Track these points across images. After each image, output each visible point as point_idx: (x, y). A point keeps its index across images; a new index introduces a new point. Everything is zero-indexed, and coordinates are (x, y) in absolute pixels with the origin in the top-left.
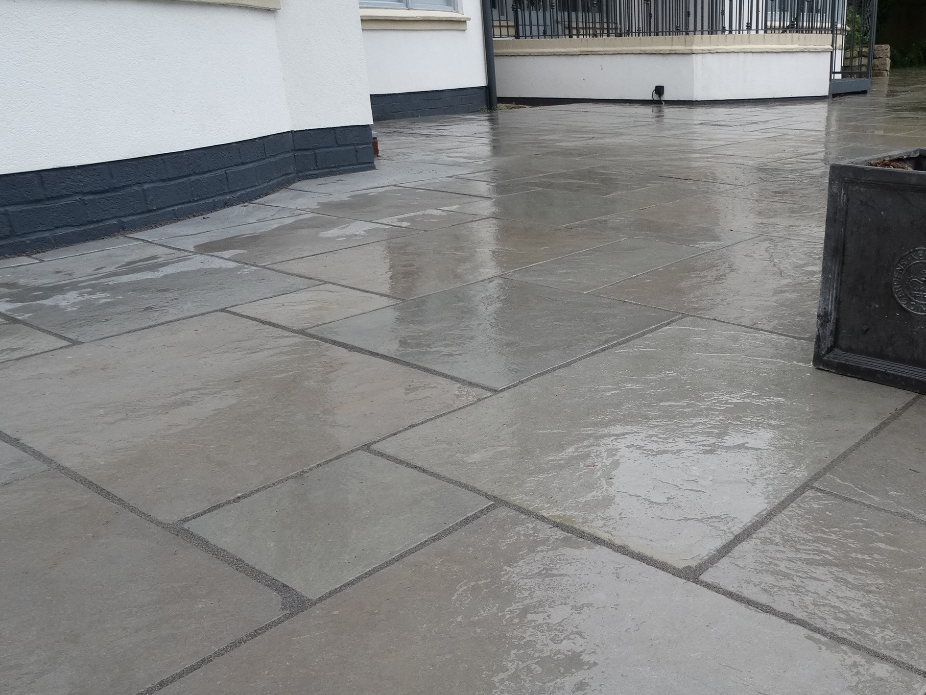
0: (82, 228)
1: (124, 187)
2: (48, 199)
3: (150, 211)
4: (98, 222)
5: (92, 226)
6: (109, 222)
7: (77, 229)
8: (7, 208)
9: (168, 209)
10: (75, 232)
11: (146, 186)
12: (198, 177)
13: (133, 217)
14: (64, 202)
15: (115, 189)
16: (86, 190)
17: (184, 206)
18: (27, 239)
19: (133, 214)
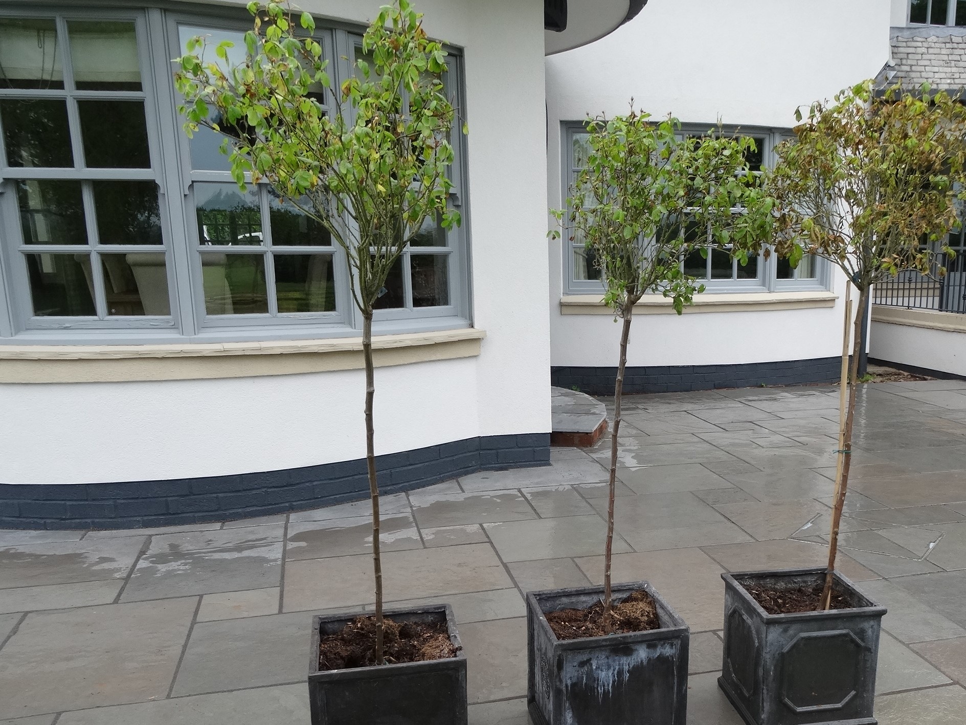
0: (263, 508)
1: (298, 484)
2: (244, 490)
3: (317, 498)
4: (275, 504)
5: (270, 507)
6: (283, 505)
7: (260, 508)
8: (219, 494)
9: (332, 497)
10: (259, 510)
11: (315, 483)
12: (361, 476)
13: (301, 502)
14: (254, 492)
15: (292, 485)
16: (271, 485)
17: (345, 495)
18: (227, 512)
19: (302, 500)
